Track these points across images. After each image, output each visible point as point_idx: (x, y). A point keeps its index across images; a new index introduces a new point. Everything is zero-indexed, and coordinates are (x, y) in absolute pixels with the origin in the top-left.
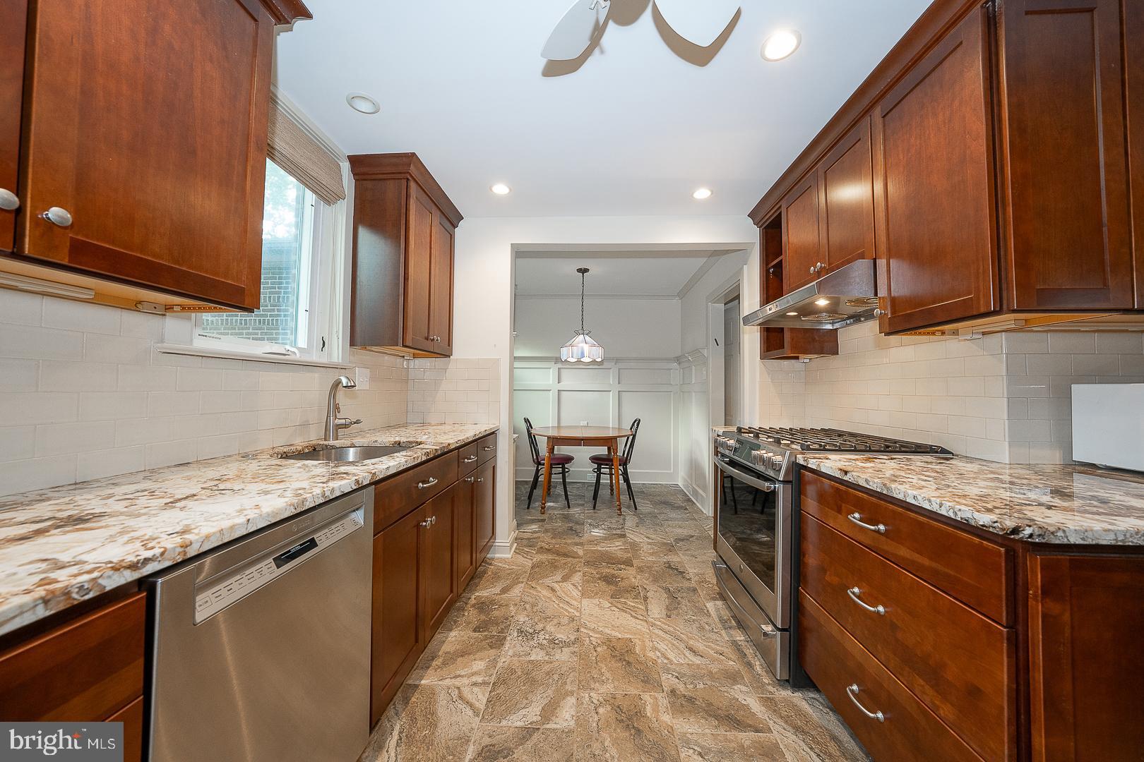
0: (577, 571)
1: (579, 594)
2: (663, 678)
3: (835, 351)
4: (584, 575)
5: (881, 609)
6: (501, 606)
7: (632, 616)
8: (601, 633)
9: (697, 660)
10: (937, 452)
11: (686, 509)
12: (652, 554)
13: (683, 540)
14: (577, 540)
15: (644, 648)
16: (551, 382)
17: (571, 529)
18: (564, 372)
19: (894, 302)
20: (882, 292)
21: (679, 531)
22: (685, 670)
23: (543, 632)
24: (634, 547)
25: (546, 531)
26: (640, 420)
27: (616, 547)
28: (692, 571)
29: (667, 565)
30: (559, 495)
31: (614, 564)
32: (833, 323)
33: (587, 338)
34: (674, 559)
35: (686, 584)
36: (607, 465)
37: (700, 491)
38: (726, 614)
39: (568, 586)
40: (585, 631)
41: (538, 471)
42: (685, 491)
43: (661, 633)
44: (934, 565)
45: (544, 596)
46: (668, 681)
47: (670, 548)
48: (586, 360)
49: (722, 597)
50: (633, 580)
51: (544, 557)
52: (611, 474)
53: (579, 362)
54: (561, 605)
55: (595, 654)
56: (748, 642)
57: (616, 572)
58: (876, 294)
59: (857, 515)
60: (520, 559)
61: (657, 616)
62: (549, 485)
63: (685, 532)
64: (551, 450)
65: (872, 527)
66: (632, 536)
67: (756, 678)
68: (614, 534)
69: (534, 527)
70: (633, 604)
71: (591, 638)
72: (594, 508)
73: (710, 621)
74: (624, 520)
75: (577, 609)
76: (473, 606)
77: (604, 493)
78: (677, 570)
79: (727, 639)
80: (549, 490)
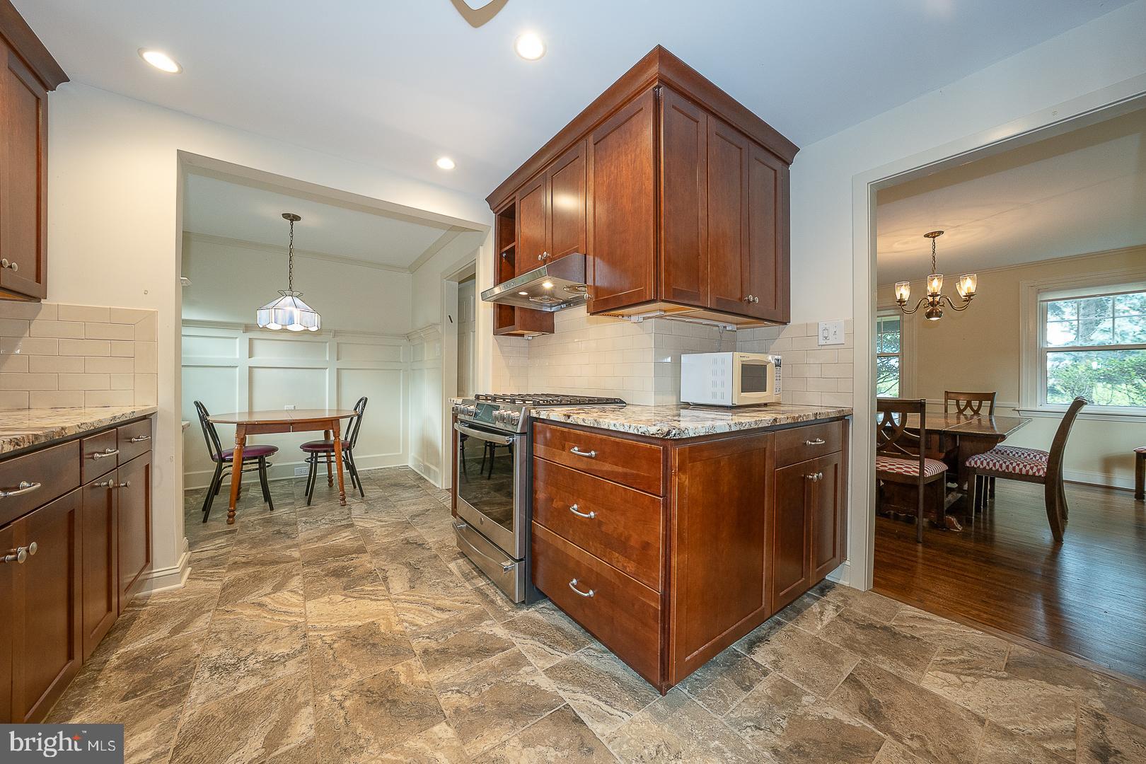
0: (294, 575)
1: (301, 598)
2: (413, 645)
3: (551, 330)
4: (305, 576)
5: (592, 514)
6: (172, 651)
7: (371, 600)
8: (336, 628)
9: (445, 616)
10: (617, 403)
11: (419, 487)
12: (387, 536)
13: (418, 516)
14: (289, 542)
15: (389, 624)
16: (238, 356)
17: (279, 532)
18: (258, 345)
19: (597, 290)
20: (590, 282)
21: (414, 508)
22: (436, 628)
23: (253, 656)
24: (366, 533)
25: (240, 542)
26: (366, 399)
27: (343, 539)
28: (431, 540)
29: (404, 542)
30: (255, 498)
31: (343, 556)
32: (551, 307)
33: (298, 301)
34: (410, 534)
35: (427, 553)
36: (324, 452)
37: (433, 467)
38: (467, 568)
39: (284, 595)
40: (316, 633)
41: (219, 470)
42: (417, 471)
43: (406, 605)
44: (625, 470)
45: (248, 616)
46: (418, 645)
47: (407, 525)
48: (296, 327)
49: (463, 555)
50: (369, 565)
51: (240, 573)
52: (329, 463)
53: (284, 330)
54: (276, 618)
55: (331, 652)
56: (489, 584)
57: (346, 563)
58: (585, 283)
59: (576, 448)
60: (201, 585)
61: (400, 591)
62: (238, 490)
63: (421, 508)
64: (242, 442)
65: (587, 454)
66: (361, 524)
67: (499, 610)
68: (339, 526)
69: (220, 541)
70: (372, 589)
71: (324, 638)
72: (309, 504)
73: (454, 578)
74: (350, 509)
75: (300, 615)
76: (118, 668)
77: (321, 486)
78: (416, 543)
79: (471, 588)
80: (239, 493)
